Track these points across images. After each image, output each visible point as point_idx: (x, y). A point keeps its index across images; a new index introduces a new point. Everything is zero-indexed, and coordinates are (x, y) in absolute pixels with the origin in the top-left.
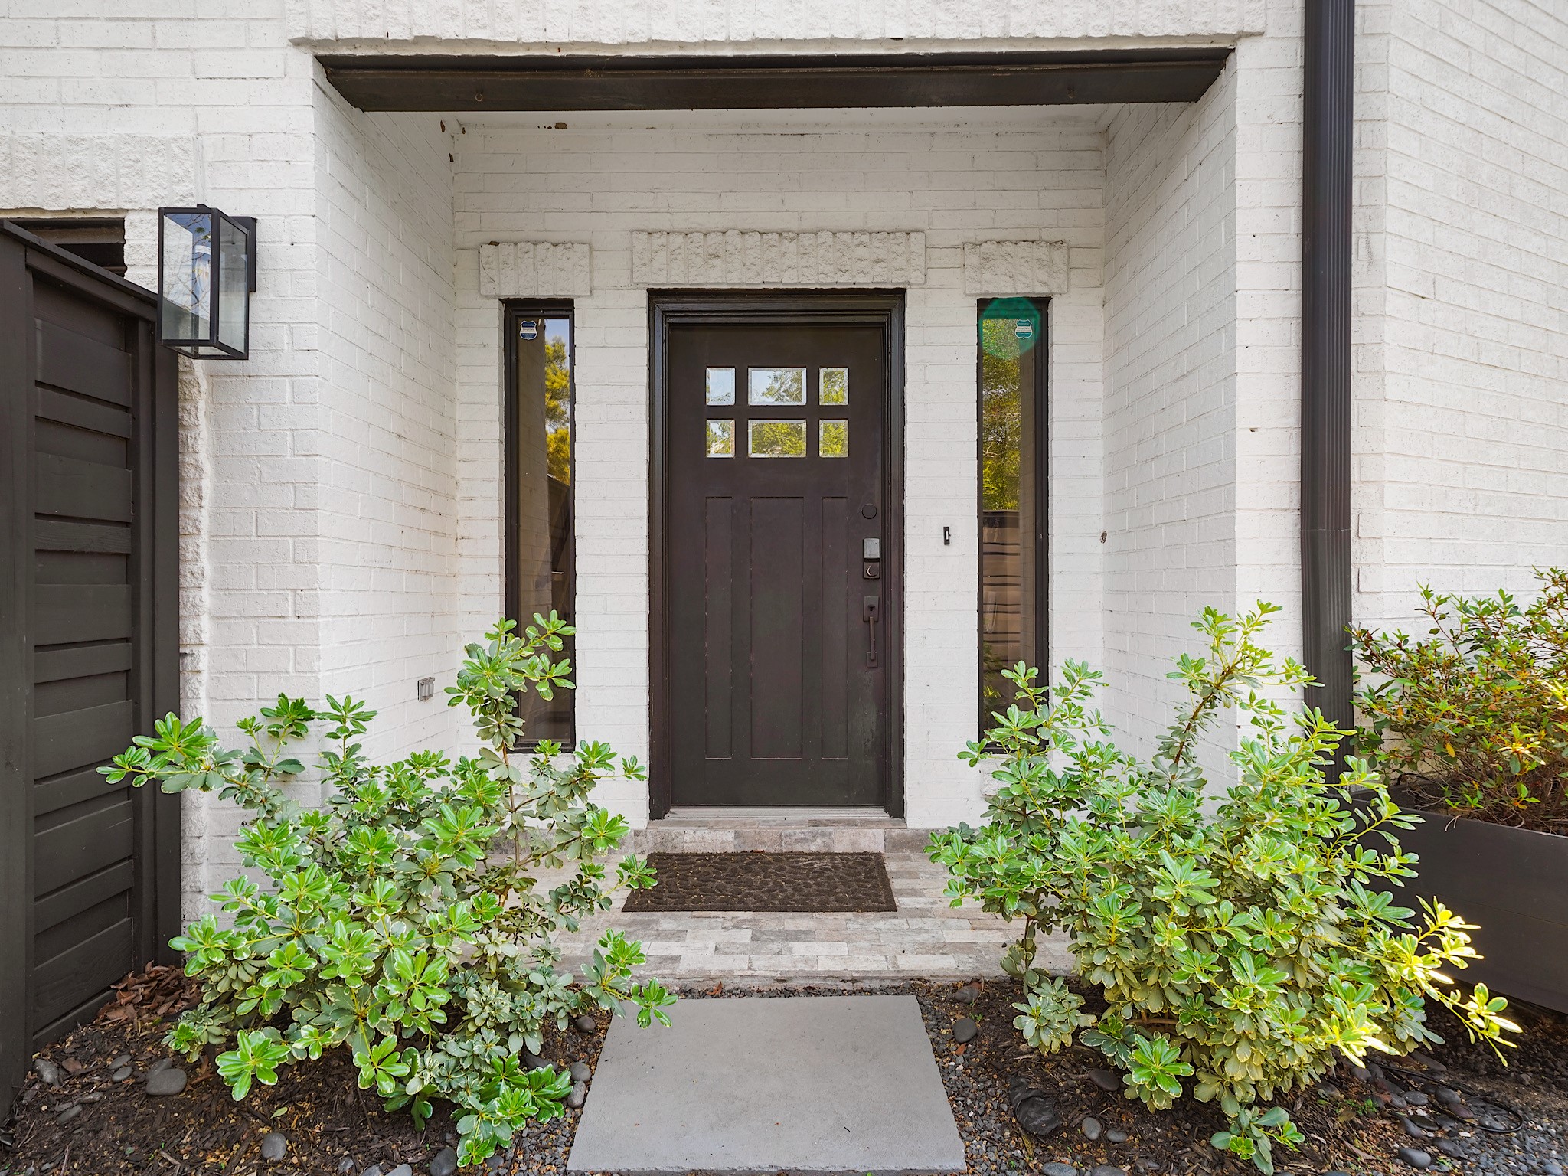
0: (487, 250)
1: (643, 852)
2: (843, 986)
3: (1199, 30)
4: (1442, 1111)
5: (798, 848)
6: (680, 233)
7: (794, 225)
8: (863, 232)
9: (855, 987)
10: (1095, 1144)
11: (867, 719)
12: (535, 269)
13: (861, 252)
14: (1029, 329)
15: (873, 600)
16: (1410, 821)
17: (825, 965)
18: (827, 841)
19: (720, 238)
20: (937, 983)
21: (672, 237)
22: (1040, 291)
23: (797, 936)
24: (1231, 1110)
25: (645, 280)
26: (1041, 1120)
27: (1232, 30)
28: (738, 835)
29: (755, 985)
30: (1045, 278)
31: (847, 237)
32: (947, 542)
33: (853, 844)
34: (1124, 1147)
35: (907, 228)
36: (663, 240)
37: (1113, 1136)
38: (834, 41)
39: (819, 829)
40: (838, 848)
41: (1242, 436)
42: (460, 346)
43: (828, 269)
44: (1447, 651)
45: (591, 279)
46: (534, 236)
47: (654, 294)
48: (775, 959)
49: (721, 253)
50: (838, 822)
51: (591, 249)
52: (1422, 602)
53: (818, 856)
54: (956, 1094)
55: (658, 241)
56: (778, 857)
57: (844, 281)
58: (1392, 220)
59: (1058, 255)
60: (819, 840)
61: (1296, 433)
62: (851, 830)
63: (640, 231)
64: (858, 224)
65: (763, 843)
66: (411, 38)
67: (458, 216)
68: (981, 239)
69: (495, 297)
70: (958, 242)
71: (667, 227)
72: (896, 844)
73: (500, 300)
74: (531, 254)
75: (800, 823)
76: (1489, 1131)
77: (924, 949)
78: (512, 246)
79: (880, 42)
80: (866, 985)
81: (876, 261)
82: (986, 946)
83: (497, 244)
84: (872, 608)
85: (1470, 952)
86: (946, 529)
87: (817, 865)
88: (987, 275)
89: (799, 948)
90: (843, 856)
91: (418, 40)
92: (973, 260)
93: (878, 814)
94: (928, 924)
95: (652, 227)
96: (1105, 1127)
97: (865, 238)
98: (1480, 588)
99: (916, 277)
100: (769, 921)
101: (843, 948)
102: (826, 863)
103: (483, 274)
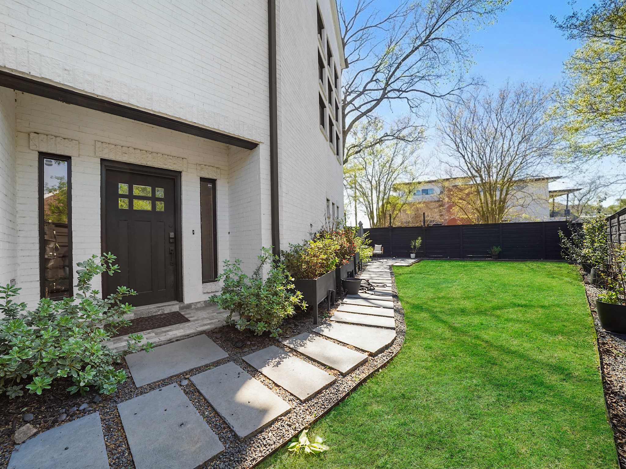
0: (32, 135)
1: (102, 325)
2: (185, 337)
3: (254, 139)
4: (296, 325)
5: (154, 314)
6: (113, 145)
7: (150, 150)
8: (171, 156)
9: (188, 336)
10: (250, 345)
11: (171, 279)
12: (56, 145)
13: (170, 160)
14: (211, 186)
15: (172, 248)
16: (293, 279)
17: (179, 335)
18: (163, 311)
19: (127, 149)
20: (207, 331)
21: (110, 145)
22: (215, 178)
23: (168, 331)
24: (272, 331)
25: (100, 156)
26: (240, 344)
27: (259, 141)
28: (135, 314)
29: (162, 343)
30: (216, 175)
31: (166, 156)
32: (193, 234)
33: (170, 310)
34: (255, 344)
35: (183, 157)
36: (107, 145)
37: (253, 343)
38: (180, 118)
39: (160, 308)
40: (166, 312)
41: (262, 215)
42: (18, 164)
43: (161, 163)
44: (292, 253)
45: (79, 152)
46: (57, 135)
47: (102, 160)
48: (165, 337)
49: (127, 153)
50: (165, 306)
51: (79, 143)
52: (289, 245)
53: (160, 315)
54: (222, 347)
55: (105, 145)
56: (149, 318)
57: (165, 167)
58: (283, 181)
59: (218, 171)
60: (160, 311)
61: (271, 215)
62: (169, 307)
63: (99, 141)
64: (169, 154)
65: (143, 315)
66: (40, 77)
67: (18, 120)
68: (201, 163)
69: (36, 151)
70: (195, 163)
71: (108, 142)
72: (181, 308)
73: (38, 152)
74: (54, 140)
75: (154, 308)
76: (302, 326)
77: (201, 326)
78: (45, 136)
79: (191, 122)
80: (191, 335)
81: (174, 164)
82: (215, 322)
83: (38, 134)
84: (172, 250)
85: (302, 296)
86: (193, 231)
87: (162, 317)
88: (203, 172)
89: (170, 333)
90: (168, 313)
91: (42, 78)
92: (199, 168)
93: (176, 302)
94: (199, 322)
95: (102, 141)
96: (251, 342)
97: (171, 157)
98: (295, 243)
99: (185, 169)
100: (158, 330)
101: (182, 330)
102: (164, 316)
103: (31, 142)
